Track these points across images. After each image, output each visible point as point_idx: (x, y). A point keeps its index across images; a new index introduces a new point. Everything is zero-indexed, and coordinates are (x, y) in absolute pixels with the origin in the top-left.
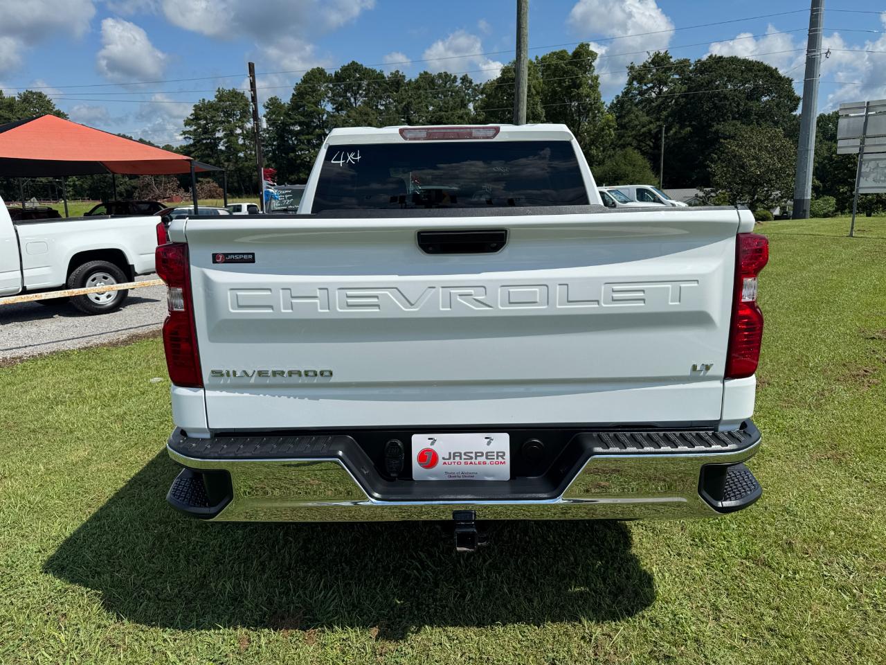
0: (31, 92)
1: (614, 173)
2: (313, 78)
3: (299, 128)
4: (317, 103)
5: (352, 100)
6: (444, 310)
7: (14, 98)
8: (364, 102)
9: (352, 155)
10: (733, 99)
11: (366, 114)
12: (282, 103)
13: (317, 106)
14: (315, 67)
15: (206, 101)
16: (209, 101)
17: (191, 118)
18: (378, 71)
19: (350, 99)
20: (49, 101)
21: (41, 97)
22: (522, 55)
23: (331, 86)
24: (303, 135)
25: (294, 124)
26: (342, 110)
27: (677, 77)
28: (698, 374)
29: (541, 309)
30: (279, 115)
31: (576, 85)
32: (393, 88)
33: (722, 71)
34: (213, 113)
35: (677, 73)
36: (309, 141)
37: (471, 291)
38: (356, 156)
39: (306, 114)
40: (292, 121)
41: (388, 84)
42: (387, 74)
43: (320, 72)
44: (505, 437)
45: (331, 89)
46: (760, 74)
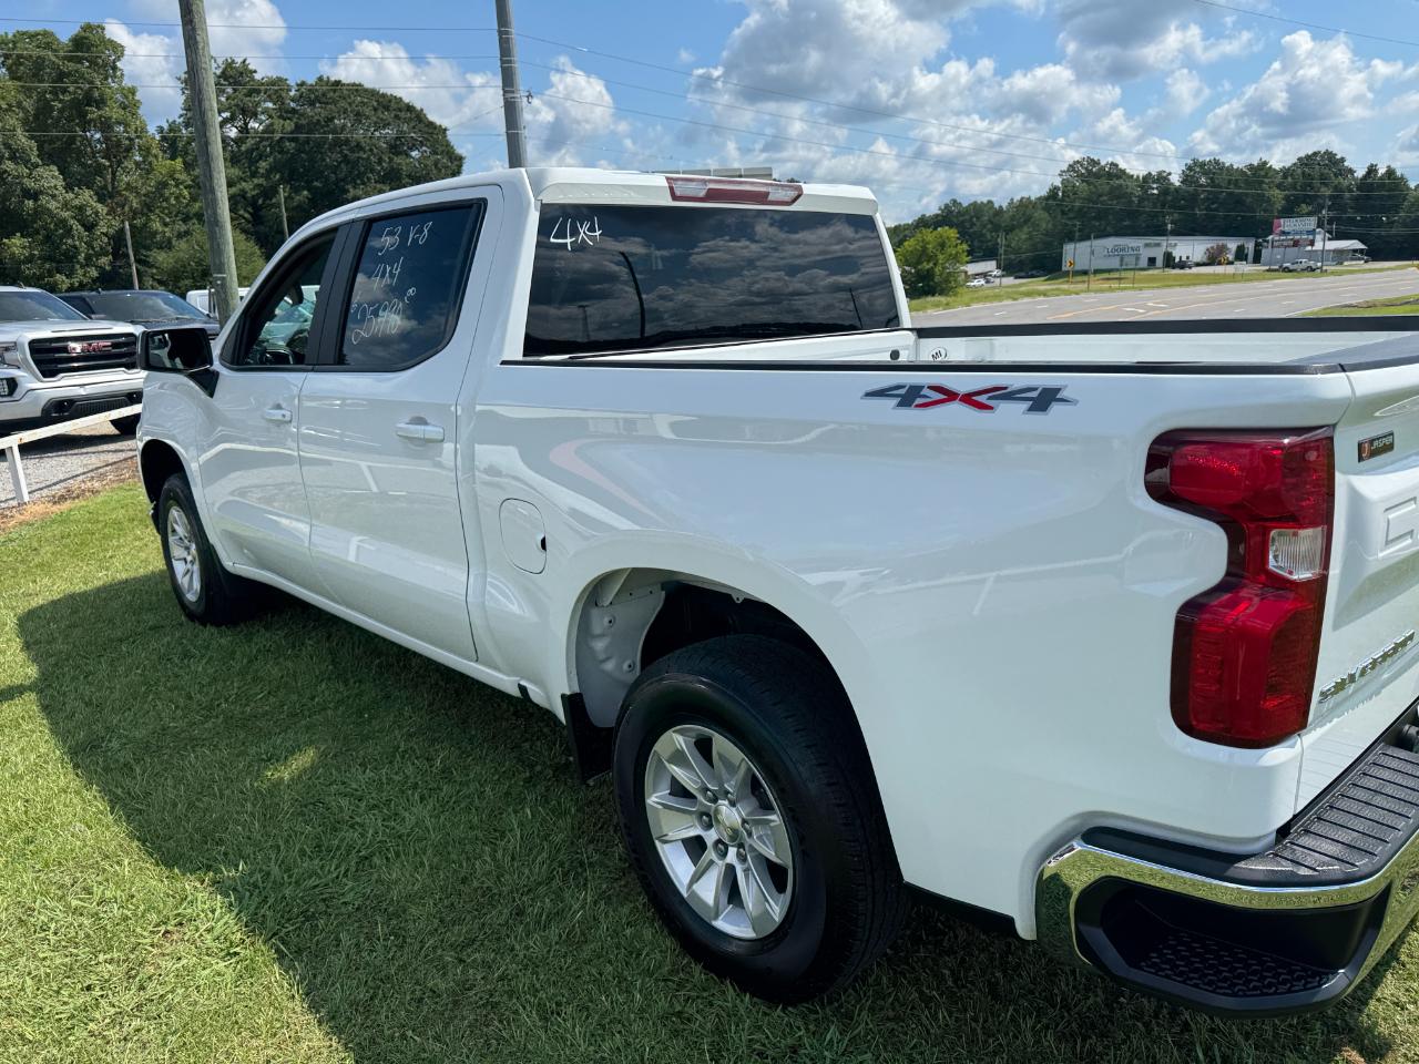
1: (199, 263)
9: (587, 227)
10: (371, 150)
22: (198, 37)
27: (270, 105)
31: (92, 99)
33: (343, 104)
35: (270, 99)
38: (592, 229)
46: (402, 115)
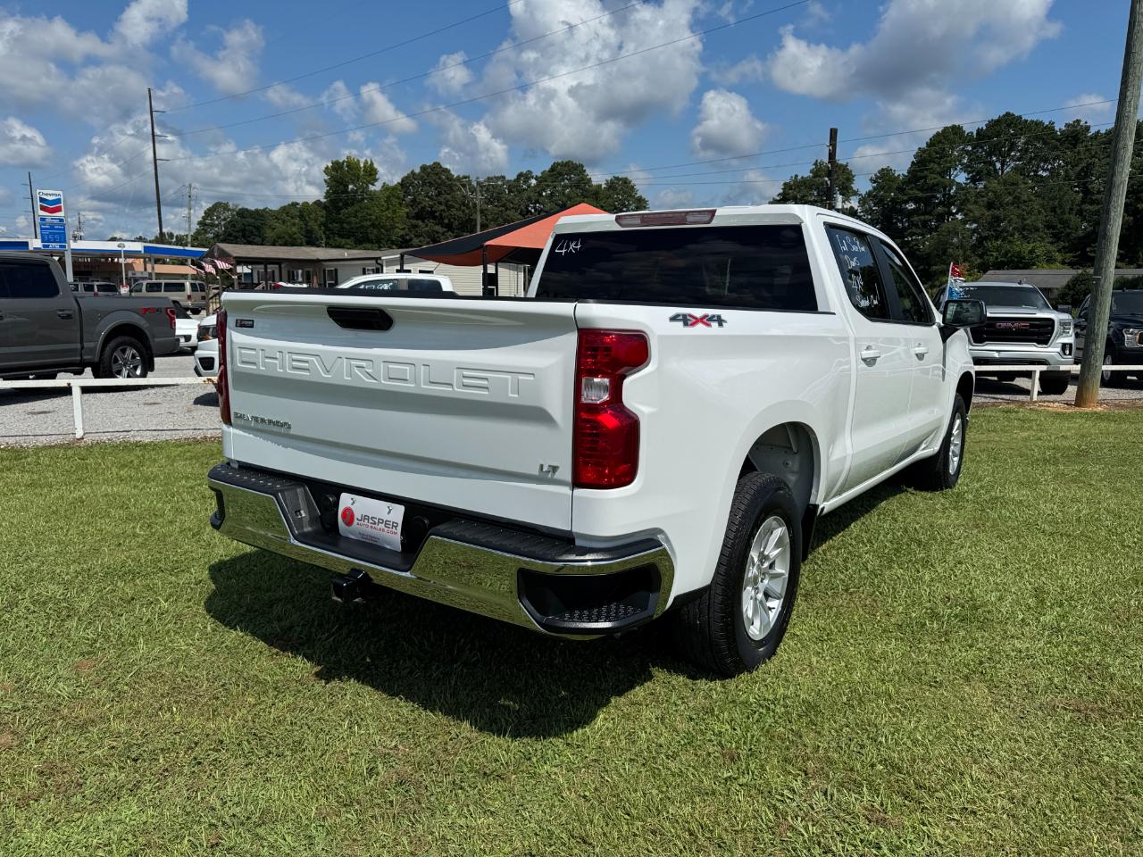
0: (617, 178)
2: (943, 141)
3: (914, 206)
4: (945, 172)
5: (998, 165)
6: (347, 380)
7: (601, 185)
8: (1015, 169)
9: (574, 244)
11: (1013, 184)
12: (896, 175)
13: (943, 177)
14: (949, 125)
15: (799, 177)
16: (802, 178)
17: (778, 198)
18: (1046, 123)
19: (995, 166)
20: (633, 187)
21: (625, 183)
23: (970, 148)
24: (918, 215)
25: (906, 202)
26: (980, 180)
28: (546, 476)
29: (409, 387)
30: (889, 190)
32: (1066, 145)
34: (804, 191)
36: (925, 224)
37: (364, 364)
38: (576, 245)
39: (925, 187)
40: (906, 198)
41: (1059, 140)
42: (1060, 126)
43: (956, 130)
44: (401, 509)
45: (967, 152)
